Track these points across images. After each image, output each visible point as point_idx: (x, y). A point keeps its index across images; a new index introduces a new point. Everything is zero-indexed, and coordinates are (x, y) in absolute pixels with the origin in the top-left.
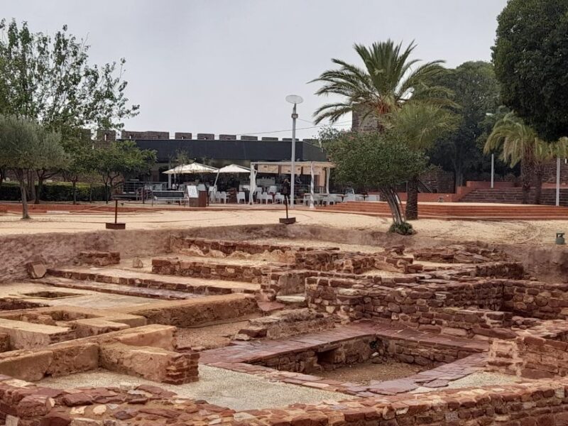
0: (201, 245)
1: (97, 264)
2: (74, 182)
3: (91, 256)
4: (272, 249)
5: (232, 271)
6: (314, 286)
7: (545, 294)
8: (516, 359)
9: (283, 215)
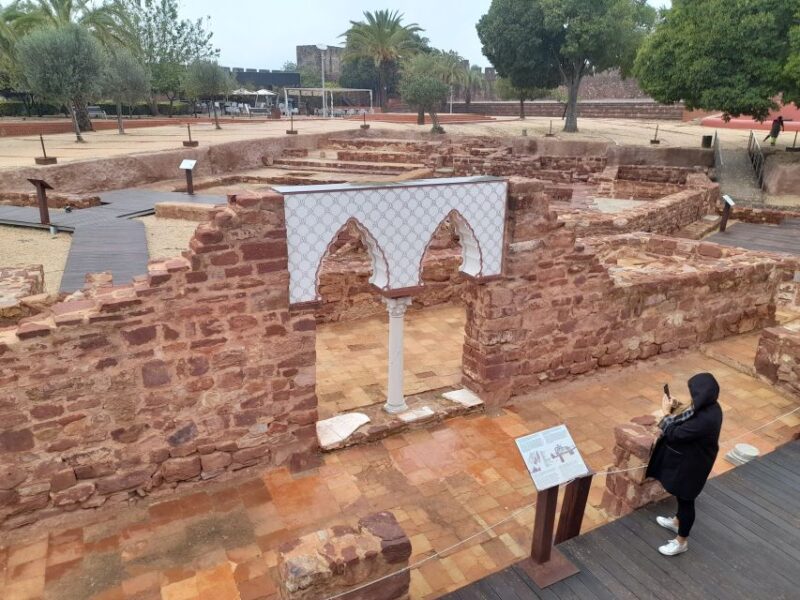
0: (340, 143)
1: (298, 156)
2: (172, 101)
3: (292, 151)
4: (389, 144)
5: (393, 157)
6: (459, 163)
7: (563, 161)
8: (612, 190)
9: (362, 123)
